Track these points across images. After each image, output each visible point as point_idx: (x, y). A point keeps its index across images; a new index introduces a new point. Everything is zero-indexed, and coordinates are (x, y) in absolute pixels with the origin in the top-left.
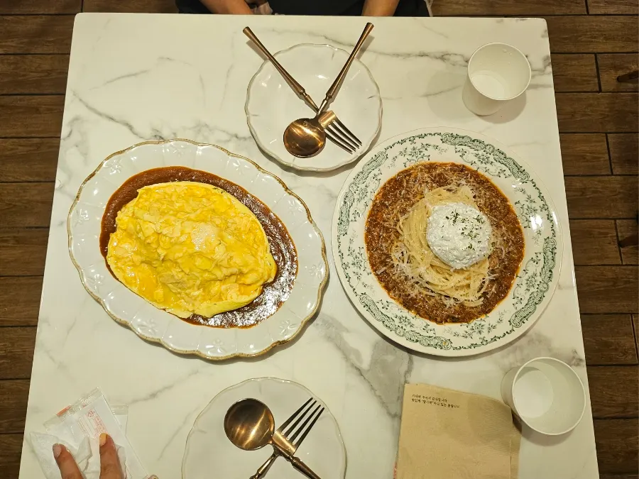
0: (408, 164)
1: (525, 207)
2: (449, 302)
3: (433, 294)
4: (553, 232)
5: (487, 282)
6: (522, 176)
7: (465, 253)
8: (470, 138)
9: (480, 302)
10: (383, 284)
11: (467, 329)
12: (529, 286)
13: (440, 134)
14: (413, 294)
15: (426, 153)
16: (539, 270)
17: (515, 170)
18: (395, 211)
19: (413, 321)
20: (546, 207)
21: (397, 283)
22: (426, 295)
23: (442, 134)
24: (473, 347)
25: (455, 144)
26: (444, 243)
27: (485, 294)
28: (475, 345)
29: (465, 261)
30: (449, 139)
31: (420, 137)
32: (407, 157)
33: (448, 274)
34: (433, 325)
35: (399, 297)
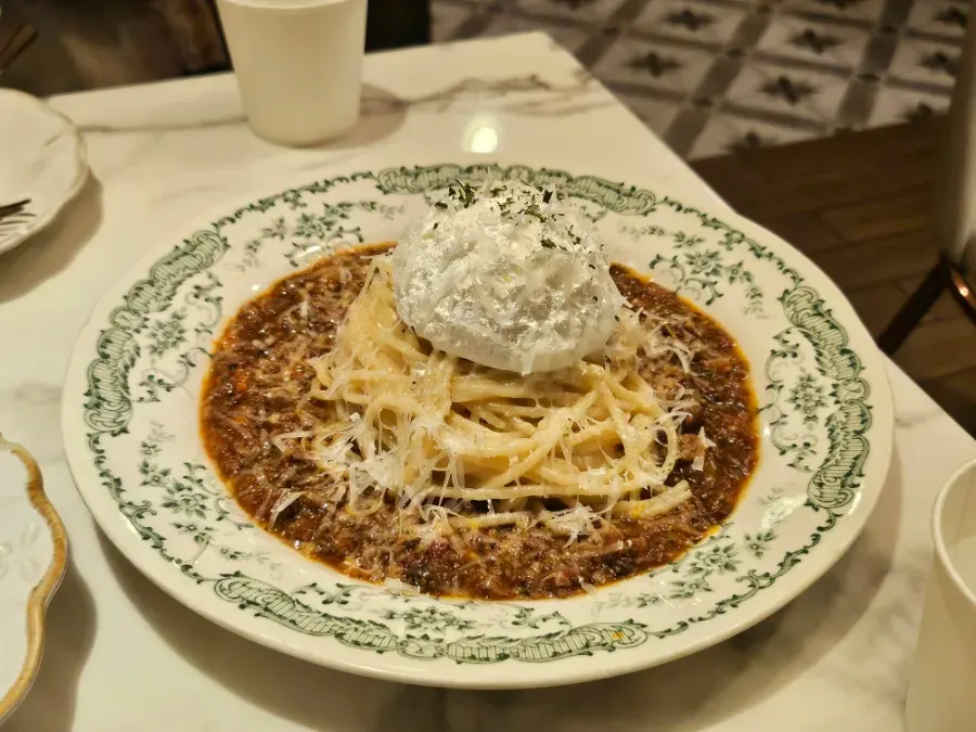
0: (300, 255)
1: (682, 260)
2: (574, 521)
3: (507, 517)
4: (789, 275)
5: (673, 437)
6: (632, 202)
7: (540, 274)
8: (456, 166)
9: (681, 492)
10: (310, 547)
11: (678, 577)
12: (806, 409)
13: (368, 175)
14: (430, 534)
15: (347, 225)
16: (811, 367)
17: (611, 196)
18: (294, 358)
19: (463, 615)
20: (736, 236)
21: (363, 528)
22: (485, 530)
23: (375, 174)
24: (727, 608)
25: (422, 190)
26: (460, 266)
27: (683, 465)
28: (735, 601)
29: (557, 317)
30: (400, 181)
31: (314, 189)
32: (290, 239)
33: (526, 419)
34: (544, 607)
35: (386, 563)
